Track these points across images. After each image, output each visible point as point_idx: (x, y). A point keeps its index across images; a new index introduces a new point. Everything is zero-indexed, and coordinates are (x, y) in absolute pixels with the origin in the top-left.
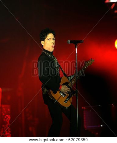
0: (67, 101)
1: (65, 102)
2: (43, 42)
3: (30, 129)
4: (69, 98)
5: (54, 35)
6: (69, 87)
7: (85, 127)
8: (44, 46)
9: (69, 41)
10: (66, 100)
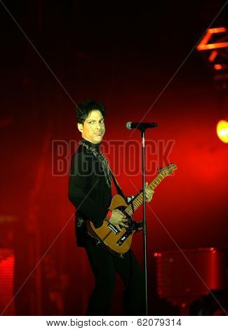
0: (123, 241)
1: (118, 243)
2: (81, 125)
3: (52, 296)
4: (127, 237)
5: (103, 114)
6: (126, 214)
7: (160, 293)
8: (83, 135)
9: (129, 125)
10: (120, 240)
